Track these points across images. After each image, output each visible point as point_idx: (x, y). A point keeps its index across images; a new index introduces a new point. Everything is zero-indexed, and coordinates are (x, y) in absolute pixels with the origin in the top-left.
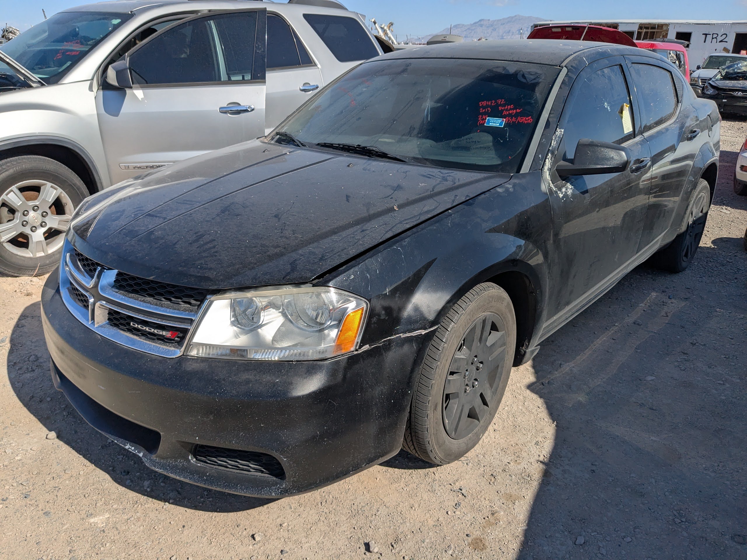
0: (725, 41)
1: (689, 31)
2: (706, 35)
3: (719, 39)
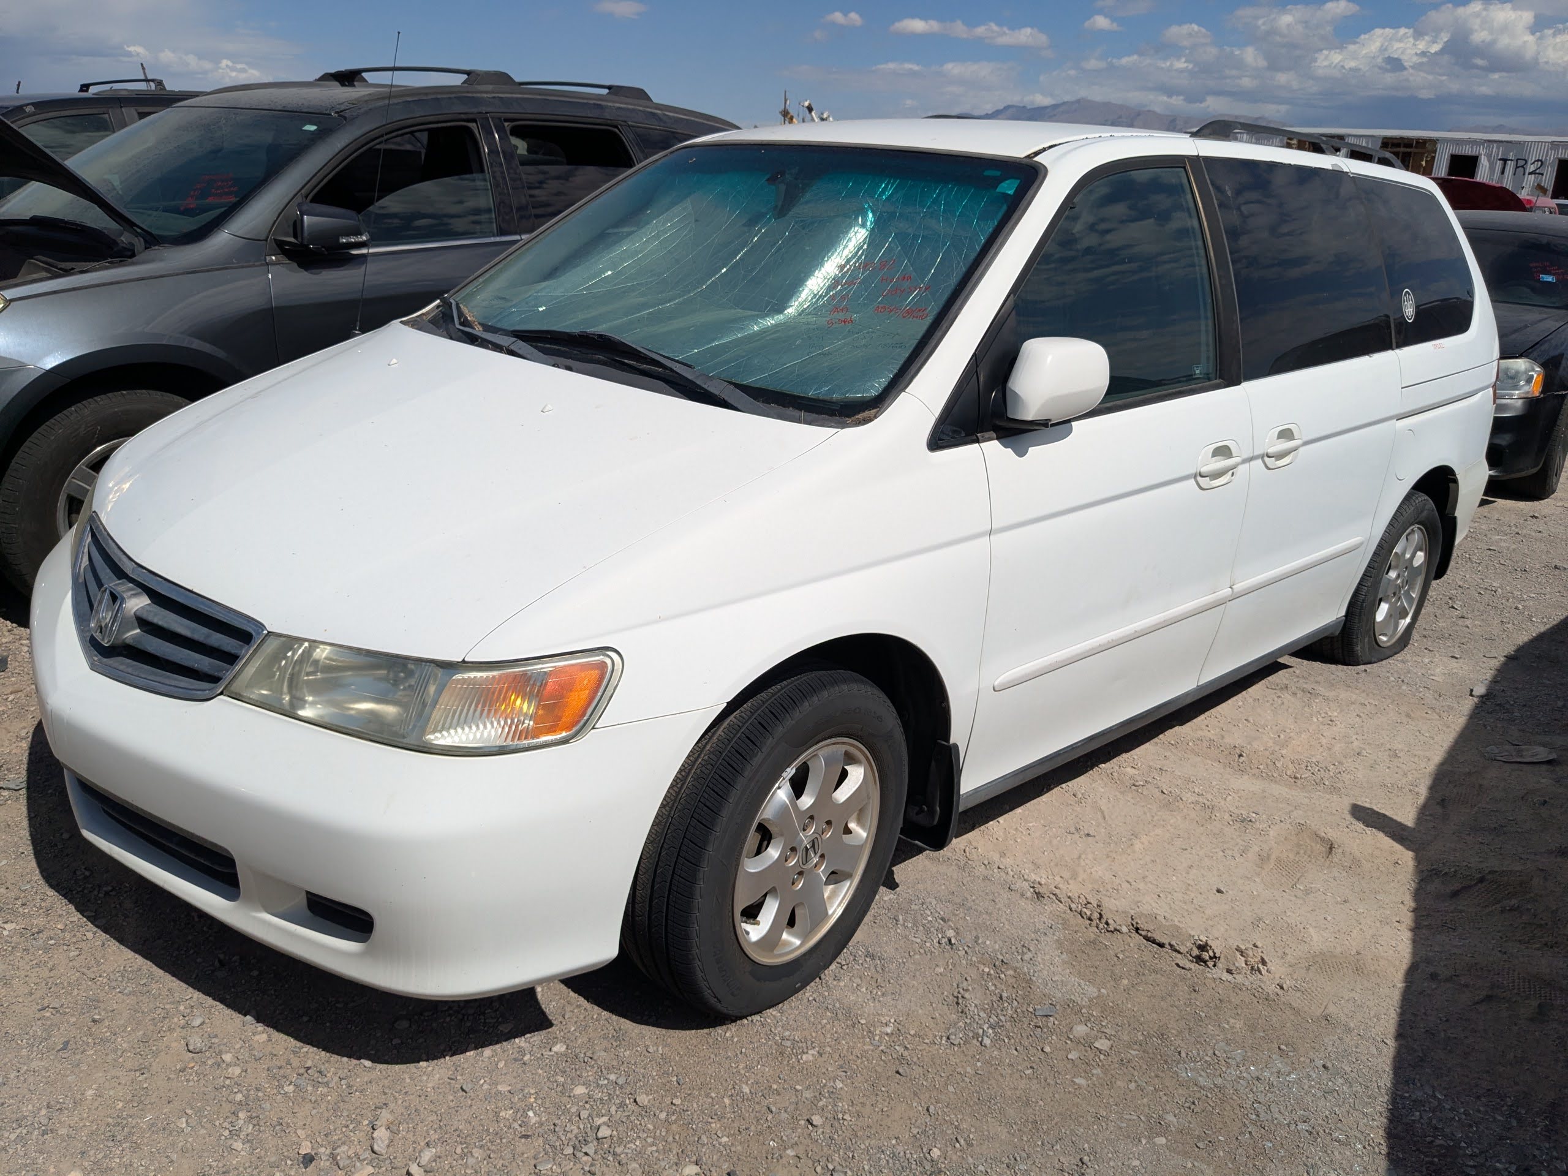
0: (1539, 174)
1: (1474, 153)
2: (1505, 161)
3: (1531, 168)
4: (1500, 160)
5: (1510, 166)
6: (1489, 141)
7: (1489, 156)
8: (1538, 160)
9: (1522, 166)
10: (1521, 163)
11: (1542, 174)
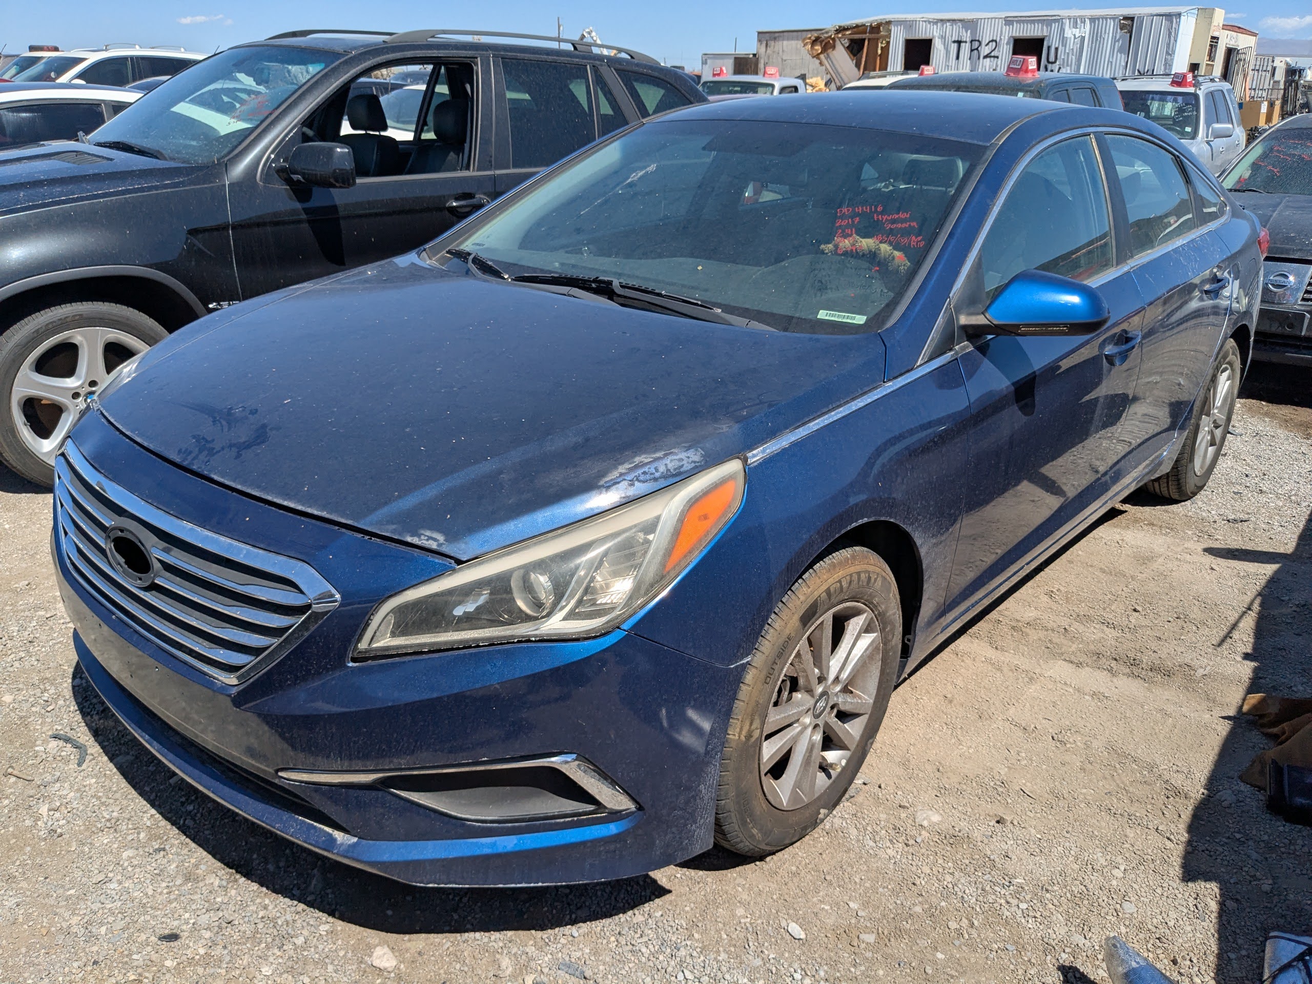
0: (994, 57)
1: (930, 37)
2: (959, 42)
3: (985, 50)
4: (954, 42)
5: (965, 48)
6: (942, 20)
7: (943, 37)
8: (992, 41)
9: (977, 49)
10: (976, 44)
11: (997, 57)
